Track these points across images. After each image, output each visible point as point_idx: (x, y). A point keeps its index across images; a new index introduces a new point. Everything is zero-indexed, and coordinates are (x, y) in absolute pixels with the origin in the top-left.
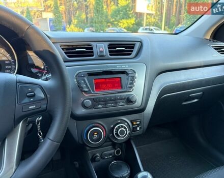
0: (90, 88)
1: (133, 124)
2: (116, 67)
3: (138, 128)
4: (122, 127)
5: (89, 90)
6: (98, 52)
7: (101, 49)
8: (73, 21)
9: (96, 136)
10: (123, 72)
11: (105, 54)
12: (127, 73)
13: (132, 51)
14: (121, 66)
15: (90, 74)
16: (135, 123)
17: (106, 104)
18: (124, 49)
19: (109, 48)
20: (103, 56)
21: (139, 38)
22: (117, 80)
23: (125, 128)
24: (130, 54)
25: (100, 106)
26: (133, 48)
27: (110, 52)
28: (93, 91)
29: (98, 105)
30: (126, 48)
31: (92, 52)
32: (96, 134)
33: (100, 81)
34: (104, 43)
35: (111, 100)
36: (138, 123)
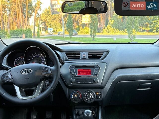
0: (75, 73)
1: (96, 94)
2: (89, 64)
3: (99, 97)
4: (90, 94)
5: (75, 74)
6: (83, 56)
7: (84, 55)
8: (110, 21)
9: (76, 97)
10: (93, 67)
11: (86, 57)
12: (95, 67)
13: (101, 56)
14: (92, 63)
15: (76, 67)
16: (97, 94)
17: (82, 82)
18: (96, 55)
19: (89, 54)
20: (85, 58)
21: (107, 50)
22: (89, 70)
23: (91, 95)
24: (100, 58)
25: (79, 82)
26: (102, 54)
27: (89, 56)
28: (77, 75)
29: (78, 82)
30: (97, 54)
31: (80, 56)
32: (76, 96)
33: (80, 70)
34: (86, 52)
35: (85, 80)
36: (99, 94)
